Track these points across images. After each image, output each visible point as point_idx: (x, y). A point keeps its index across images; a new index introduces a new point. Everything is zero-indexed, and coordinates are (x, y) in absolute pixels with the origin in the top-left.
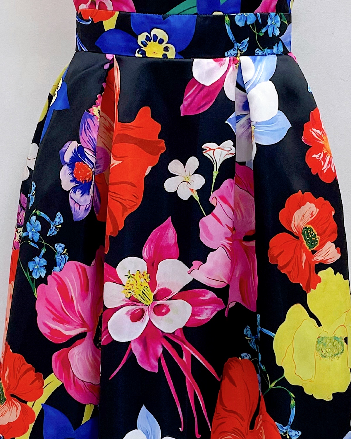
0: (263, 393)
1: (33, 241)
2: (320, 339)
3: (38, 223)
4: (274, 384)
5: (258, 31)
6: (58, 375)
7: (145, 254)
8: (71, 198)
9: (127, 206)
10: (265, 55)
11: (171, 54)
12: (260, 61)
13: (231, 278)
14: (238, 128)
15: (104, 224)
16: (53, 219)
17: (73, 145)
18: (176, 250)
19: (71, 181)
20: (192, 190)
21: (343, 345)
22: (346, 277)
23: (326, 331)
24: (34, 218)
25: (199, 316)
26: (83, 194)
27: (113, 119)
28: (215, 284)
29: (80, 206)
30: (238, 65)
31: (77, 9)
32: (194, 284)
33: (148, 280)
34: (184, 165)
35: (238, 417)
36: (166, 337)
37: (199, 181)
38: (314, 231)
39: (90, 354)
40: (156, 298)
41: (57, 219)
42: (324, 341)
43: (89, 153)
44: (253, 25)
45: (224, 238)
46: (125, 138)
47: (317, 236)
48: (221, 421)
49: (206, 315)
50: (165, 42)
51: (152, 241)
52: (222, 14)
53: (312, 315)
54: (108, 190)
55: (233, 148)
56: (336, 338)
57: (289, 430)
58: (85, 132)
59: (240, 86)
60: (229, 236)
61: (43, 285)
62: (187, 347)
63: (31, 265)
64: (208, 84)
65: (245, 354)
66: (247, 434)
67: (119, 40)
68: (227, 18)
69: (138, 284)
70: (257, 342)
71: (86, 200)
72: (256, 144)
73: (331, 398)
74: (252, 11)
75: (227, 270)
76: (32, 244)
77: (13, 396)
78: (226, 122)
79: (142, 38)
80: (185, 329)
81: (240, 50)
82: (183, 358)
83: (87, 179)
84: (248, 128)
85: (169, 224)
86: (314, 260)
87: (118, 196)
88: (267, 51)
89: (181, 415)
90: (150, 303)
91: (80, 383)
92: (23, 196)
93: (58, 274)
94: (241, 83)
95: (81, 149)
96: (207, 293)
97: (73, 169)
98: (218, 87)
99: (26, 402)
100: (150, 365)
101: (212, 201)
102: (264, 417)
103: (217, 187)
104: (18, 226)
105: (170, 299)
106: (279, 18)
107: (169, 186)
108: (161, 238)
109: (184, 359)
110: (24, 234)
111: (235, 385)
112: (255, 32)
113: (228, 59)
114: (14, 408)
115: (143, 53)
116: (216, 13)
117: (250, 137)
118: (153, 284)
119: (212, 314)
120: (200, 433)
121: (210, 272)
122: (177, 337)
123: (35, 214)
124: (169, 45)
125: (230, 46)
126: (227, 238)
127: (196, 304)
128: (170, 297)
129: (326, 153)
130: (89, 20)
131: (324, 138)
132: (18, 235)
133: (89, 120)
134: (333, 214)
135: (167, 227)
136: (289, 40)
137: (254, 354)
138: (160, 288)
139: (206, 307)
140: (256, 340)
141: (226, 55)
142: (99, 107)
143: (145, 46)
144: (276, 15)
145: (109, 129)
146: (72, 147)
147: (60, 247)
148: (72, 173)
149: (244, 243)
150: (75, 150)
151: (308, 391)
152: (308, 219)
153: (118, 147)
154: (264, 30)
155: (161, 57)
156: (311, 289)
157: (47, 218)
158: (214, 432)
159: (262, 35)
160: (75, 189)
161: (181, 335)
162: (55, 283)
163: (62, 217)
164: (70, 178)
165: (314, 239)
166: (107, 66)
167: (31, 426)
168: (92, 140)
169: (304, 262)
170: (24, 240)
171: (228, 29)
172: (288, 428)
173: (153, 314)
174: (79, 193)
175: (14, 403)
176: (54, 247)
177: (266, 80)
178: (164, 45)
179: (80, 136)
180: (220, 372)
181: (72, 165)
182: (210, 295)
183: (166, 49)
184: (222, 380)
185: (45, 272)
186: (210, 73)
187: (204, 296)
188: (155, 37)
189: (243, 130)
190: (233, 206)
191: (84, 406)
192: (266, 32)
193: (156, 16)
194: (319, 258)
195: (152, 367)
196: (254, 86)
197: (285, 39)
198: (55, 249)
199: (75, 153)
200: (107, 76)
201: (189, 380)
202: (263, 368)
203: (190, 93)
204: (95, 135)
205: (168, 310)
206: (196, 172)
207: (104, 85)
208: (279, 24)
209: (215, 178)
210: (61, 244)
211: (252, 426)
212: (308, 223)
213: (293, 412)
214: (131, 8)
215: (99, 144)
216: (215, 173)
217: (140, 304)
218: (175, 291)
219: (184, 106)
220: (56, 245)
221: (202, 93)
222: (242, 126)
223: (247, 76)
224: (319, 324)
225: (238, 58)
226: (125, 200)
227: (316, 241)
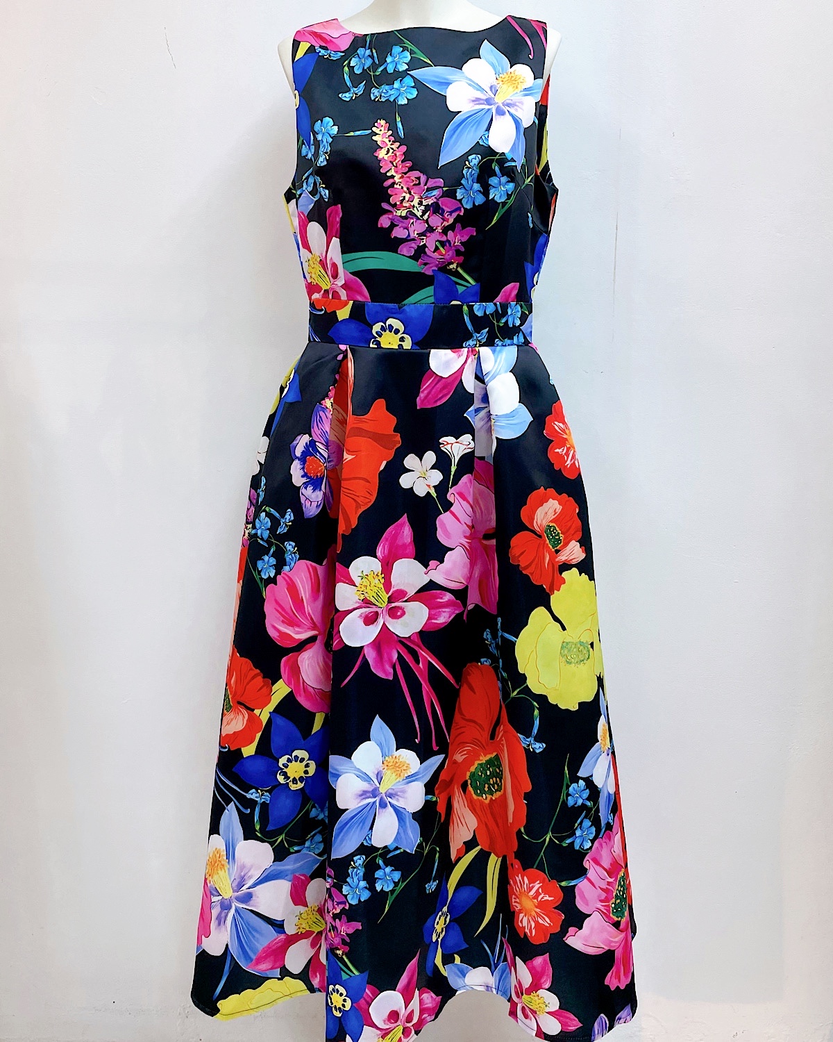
0: (504, 702)
1: (262, 539)
2: (565, 644)
3: (267, 519)
4: (516, 692)
5: (498, 321)
6: (286, 681)
7: (379, 554)
8: (302, 494)
9: (361, 503)
10: (505, 346)
11: (407, 345)
12: (500, 351)
13: (469, 578)
14: (477, 421)
15: (336, 521)
16: (283, 516)
17: (304, 440)
18: (411, 549)
19: (302, 477)
20: (429, 486)
21: (589, 651)
22: (592, 578)
23: (572, 635)
24: (263, 514)
25: (436, 619)
26: (314, 490)
27: (346, 411)
28: (452, 585)
29: (311, 502)
30: (476, 356)
31: (310, 299)
32: (431, 585)
33: (383, 581)
34: (421, 461)
35: (478, 727)
36: (402, 641)
37: (437, 477)
38: (557, 529)
39: (321, 660)
40: (390, 600)
41: (287, 516)
42: (569, 646)
43: (321, 447)
44: (492, 314)
45: (462, 536)
46: (359, 432)
47: (561, 535)
48: (460, 731)
49: (444, 618)
50: (401, 332)
51: (387, 540)
52: (460, 303)
53: (556, 619)
54: (340, 486)
55: (472, 442)
56: (581, 643)
57: (532, 742)
58: (317, 425)
59: (480, 378)
60: (468, 534)
61: (272, 585)
62: (423, 653)
63: (260, 564)
64: (446, 375)
65: (485, 659)
66: (487, 745)
67: (353, 329)
68: (465, 308)
69: (372, 585)
70: (497, 646)
71: (317, 496)
72: (497, 438)
73: (576, 708)
74: (491, 300)
75: (466, 571)
76: (261, 542)
77: (240, 703)
78: (465, 415)
79: (377, 328)
80: (421, 633)
81: (479, 341)
82: (419, 663)
83: (319, 475)
84: (488, 421)
85: (404, 522)
86: (557, 560)
87: (351, 492)
88: (507, 341)
89: (417, 726)
90: (384, 605)
91: (312, 690)
92: (253, 491)
93: (287, 573)
94: (479, 375)
95: (312, 444)
96: (445, 595)
97: (304, 464)
98: (456, 378)
99: (253, 710)
100: (384, 671)
101: (450, 497)
102: (505, 727)
103: (455, 483)
104: (247, 523)
105: (406, 601)
106: (520, 308)
107: (405, 481)
108: (395, 537)
109: (421, 665)
110: (253, 532)
111: (475, 693)
112: (495, 322)
113: (466, 349)
114: (241, 717)
115: (378, 343)
116: (454, 303)
117: (490, 430)
118: (387, 585)
119: (450, 617)
120: (437, 746)
121: (448, 573)
122: (413, 642)
123: (265, 511)
124: (405, 335)
125: (469, 336)
126: (466, 537)
127: (433, 607)
128: (406, 598)
129: (569, 448)
130: (322, 310)
131: (567, 432)
132: (247, 532)
133: (321, 413)
134: (577, 512)
135: (402, 525)
136: (529, 330)
137: (494, 660)
138: (395, 589)
139: (444, 610)
140: (497, 644)
141: (464, 345)
142: (332, 400)
143: (380, 336)
144: (517, 304)
145: (343, 422)
146: (302, 442)
147: (290, 546)
148: (303, 468)
149: (485, 542)
150: (306, 444)
151: (552, 700)
152: (551, 516)
153: (351, 442)
154: (503, 320)
155: (397, 347)
156: (555, 591)
157: (277, 515)
158: (452, 744)
159: (501, 325)
160: (306, 485)
161: (417, 639)
162: (285, 583)
163: (292, 514)
164: (302, 473)
165: (557, 537)
166: (340, 357)
167: (258, 735)
168: (325, 433)
169: (547, 562)
170: (253, 537)
171: (466, 319)
172: (531, 739)
173: (387, 617)
174: (310, 489)
175: (240, 711)
176: (283, 545)
177: (506, 372)
178: (399, 335)
179: (312, 430)
180: (458, 679)
181: (303, 459)
182: (448, 597)
183: (402, 339)
184: (460, 688)
185: (274, 571)
186: (447, 364)
187: (441, 598)
188: (391, 327)
189: (482, 423)
190: (471, 503)
191: (314, 715)
192: (507, 322)
193: (391, 305)
194: (563, 557)
195: (387, 674)
196: (494, 377)
197: (527, 329)
198: (285, 548)
199: (307, 446)
200: (340, 367)
201: (426, 687)
202: (505, 675)
203: (427, 385)
204: (327, 428)
205: (404, 613)
206: (433, 468)
207: (337, 377)
208: (519, 315)
209: (452, 473)
210: (291, 543)
211: (493, 737)
212: (551, 521)
213: (537, 723)
214: (366, 298)
215: (332, 438)
216: (453, 469)
217: (374, 606)
218: (411, 592)
219: (420, 399)
220: (286, 543)
221: (439, 386)
222: (482, 419)
223: (486, 367)
224: (564, 628)
225: (477, 349)
226: (358, 496)
227: (559, 539)
